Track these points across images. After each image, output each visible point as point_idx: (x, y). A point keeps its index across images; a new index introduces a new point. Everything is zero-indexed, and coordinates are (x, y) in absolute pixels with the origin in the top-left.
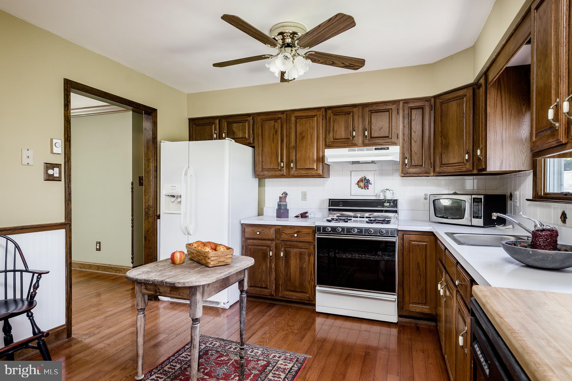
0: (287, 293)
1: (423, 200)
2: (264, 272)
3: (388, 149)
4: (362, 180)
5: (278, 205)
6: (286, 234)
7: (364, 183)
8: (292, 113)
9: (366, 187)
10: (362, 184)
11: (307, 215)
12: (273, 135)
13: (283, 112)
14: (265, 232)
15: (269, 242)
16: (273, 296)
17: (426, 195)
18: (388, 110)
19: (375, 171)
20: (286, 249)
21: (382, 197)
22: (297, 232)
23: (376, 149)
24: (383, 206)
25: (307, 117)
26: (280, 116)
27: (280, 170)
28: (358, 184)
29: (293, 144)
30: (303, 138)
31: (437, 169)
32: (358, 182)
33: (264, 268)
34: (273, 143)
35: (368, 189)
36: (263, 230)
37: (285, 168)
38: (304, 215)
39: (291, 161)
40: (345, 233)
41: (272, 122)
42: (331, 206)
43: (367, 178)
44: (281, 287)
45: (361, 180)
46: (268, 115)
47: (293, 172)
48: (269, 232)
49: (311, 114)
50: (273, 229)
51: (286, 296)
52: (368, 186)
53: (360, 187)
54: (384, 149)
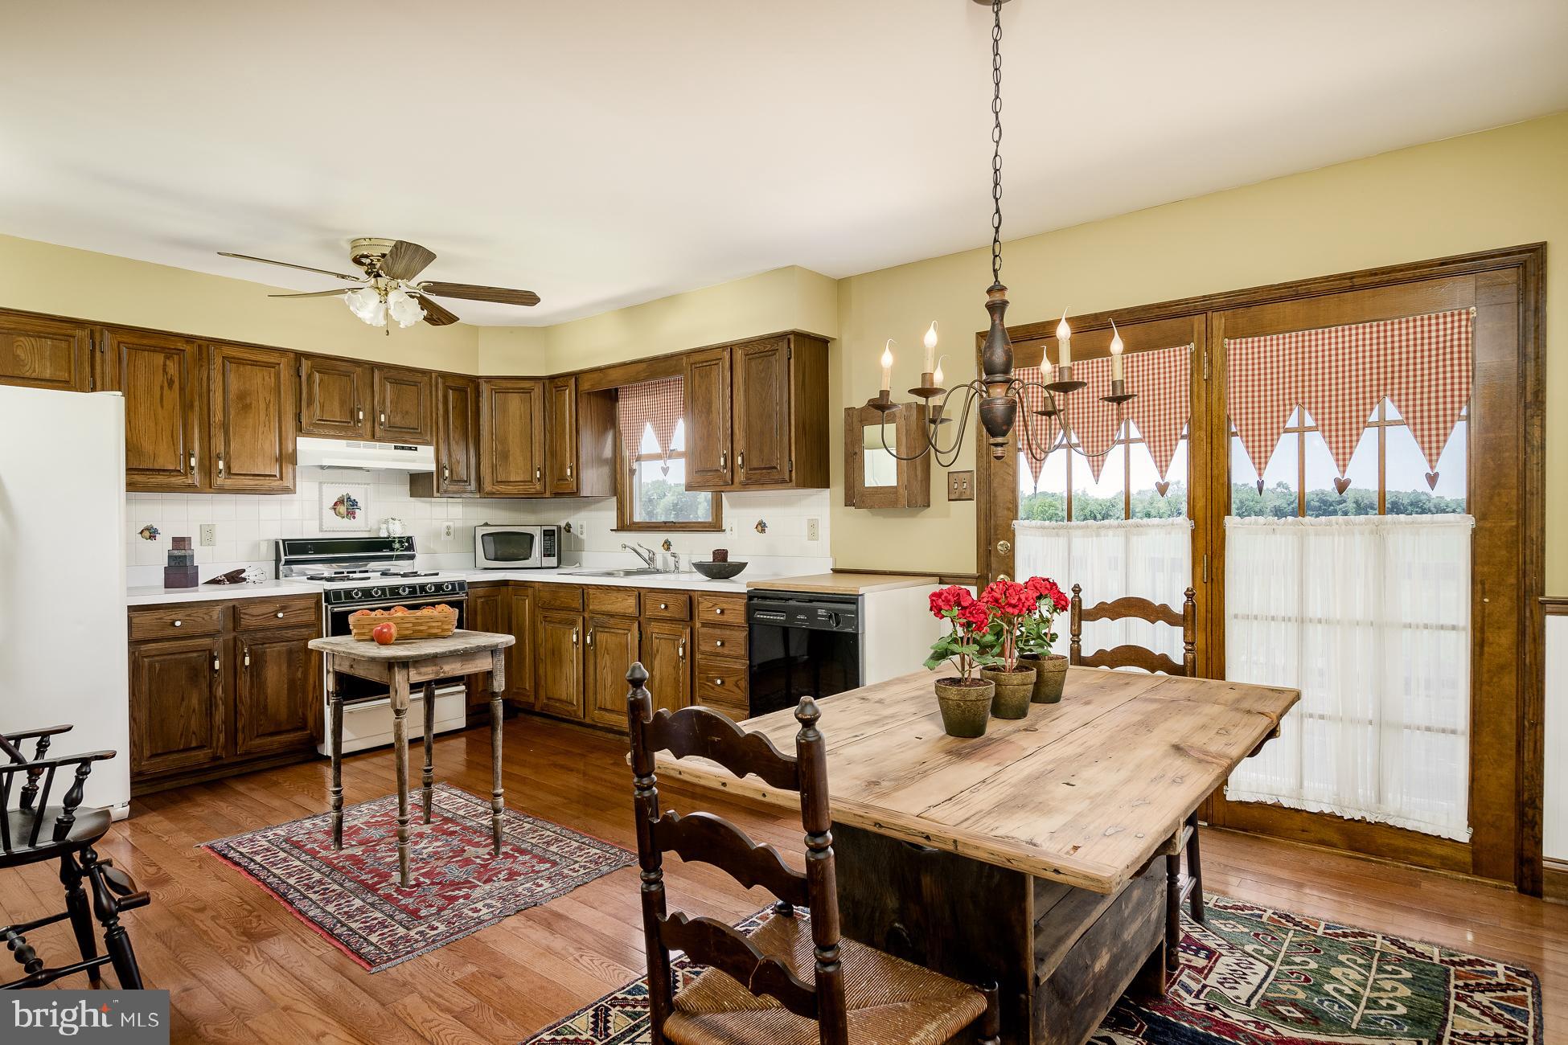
0: (257, 741)
1: (444, 537)
2: (194, 710)
3: (416, 449)
4: (343, 501)
5: (170, 557)
6: (253, 616)
7: (347, 506)
8: (216, 348)
9: (351, 514)
10: (342, 509)
11: (243, 575)
12: (162, 388)
13: (190, 339)
14: (196, 619)
15: (207, 641)
16: (220, 758)
17: (448, 528)
18: (415, 384)
19: (368, 484)
20: (253, 647)
21: (383, 534)
22: (282, 609)
23: (396, 448)
24: (392, 550)
25: (255, 363)
26: (180, 345)
27: (186, 475)
28: (335, 509)
29: (218, 416)
30: (246, 408)
31: (488, 486)
32: (336, 504)
33: (195, 702)
34: (162, 407)
35: (354, 518)
36: (189, 615)
37: (196, 471)
38: (235, 578)
39: (213, 454)
40: (388, 596)
41: (159, 359)
42: (290, 554)
43: (352, 498)
44: (243, 732)
45: (341, 501)
46: (143, 337)
47: (220, 480)
48: (207, 617)
49: (265, 360)
50: (219, 608)
51: (253, 751)
52: (354, 513)
53: (338, 514)
54: (410, 449)
